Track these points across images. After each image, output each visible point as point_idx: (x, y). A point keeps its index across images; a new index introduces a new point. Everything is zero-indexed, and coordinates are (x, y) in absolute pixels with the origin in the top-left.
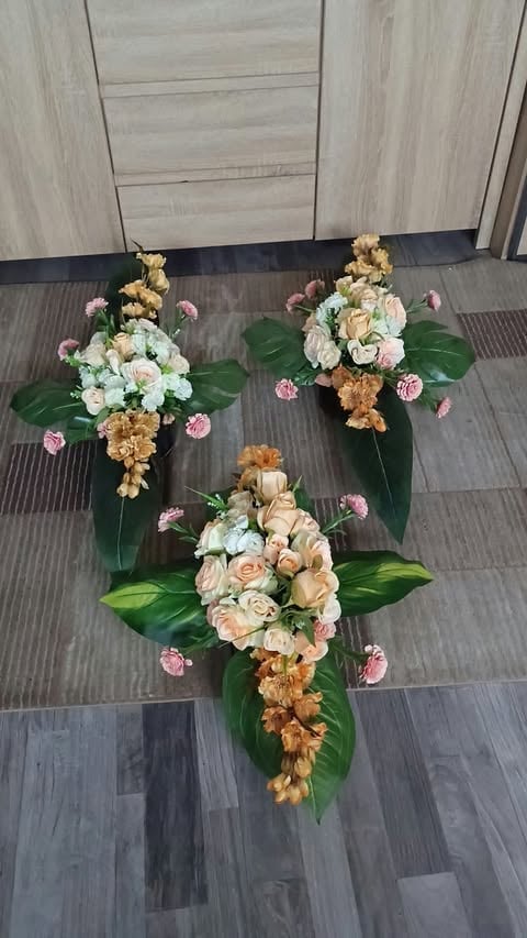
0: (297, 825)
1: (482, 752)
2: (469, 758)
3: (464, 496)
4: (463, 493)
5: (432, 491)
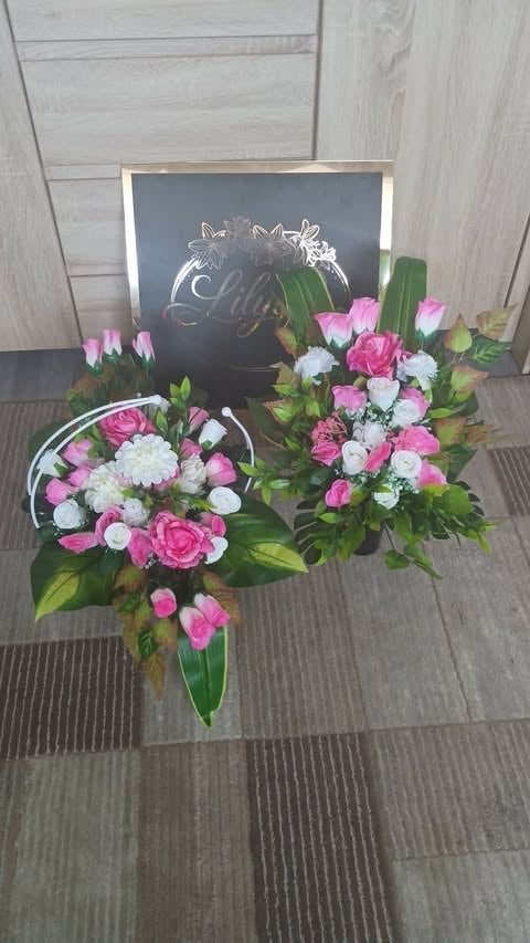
3: (515, 725)
4: (515, 721)
5: (475, 720)
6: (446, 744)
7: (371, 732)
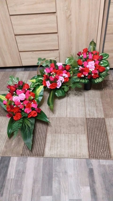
0: (24, 183)
1: (65, 172)
2: (62, 173)
3: (73, 119)
4: (73, 118)
5: (67, 117)
6: (61, 120)
7: (50, 118)
